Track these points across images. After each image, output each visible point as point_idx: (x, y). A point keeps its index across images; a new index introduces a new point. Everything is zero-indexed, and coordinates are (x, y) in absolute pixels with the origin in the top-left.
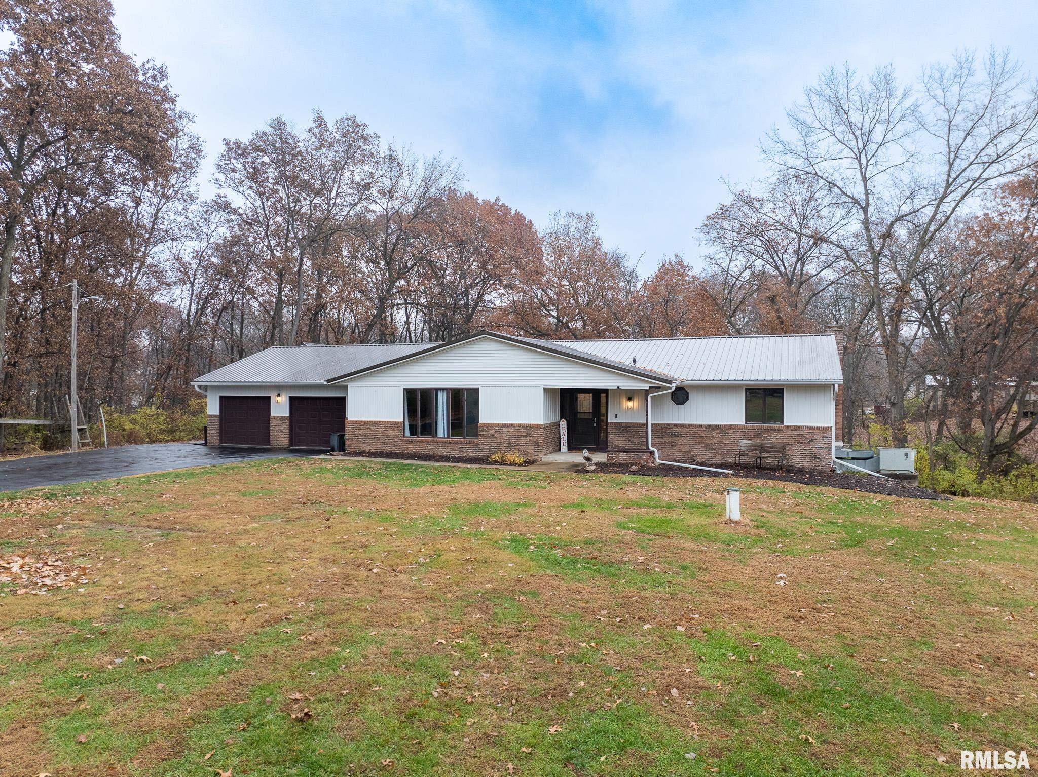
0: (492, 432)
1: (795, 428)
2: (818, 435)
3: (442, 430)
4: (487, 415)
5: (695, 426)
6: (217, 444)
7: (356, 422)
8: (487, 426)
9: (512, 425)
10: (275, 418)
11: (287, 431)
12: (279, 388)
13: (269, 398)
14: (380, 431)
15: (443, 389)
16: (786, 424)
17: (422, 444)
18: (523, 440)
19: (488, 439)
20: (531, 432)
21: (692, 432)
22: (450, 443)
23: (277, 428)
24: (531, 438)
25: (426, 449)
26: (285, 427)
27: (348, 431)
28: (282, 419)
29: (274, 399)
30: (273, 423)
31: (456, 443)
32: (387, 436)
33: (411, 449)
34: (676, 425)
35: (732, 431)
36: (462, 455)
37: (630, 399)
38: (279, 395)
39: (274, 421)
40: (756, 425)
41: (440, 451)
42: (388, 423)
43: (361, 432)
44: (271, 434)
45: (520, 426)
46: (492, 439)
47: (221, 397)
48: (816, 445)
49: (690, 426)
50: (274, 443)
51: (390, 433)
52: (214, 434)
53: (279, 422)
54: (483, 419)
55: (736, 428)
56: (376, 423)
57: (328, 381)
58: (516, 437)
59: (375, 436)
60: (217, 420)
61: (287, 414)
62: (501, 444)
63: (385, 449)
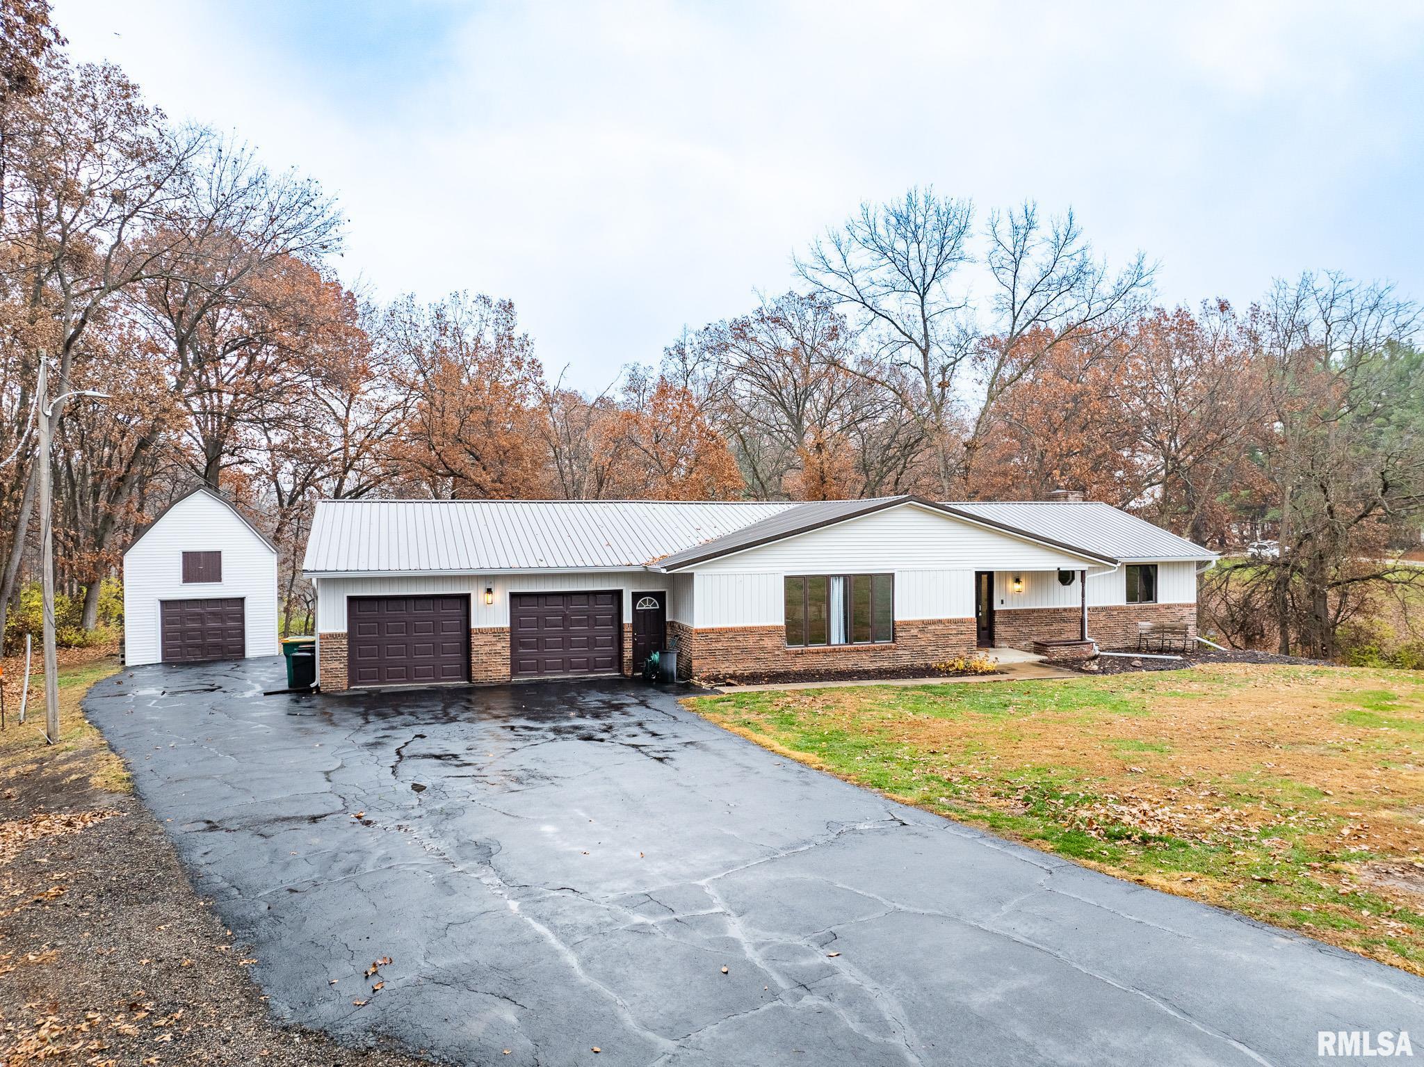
0: (914, 632)
1: (1169, 607)
2: (1184, 612)
3: (837, 634)
4: (905, 609)
6: (345, 687)
7: (712, 631)
8: (908, 625)
9: (940, 621)
10: (481, 632)
11: (507, 653)
12: (489, 580)
13: (466, 598)
14: (751, 642)
15: (839, 576)
16: (1160, 602)
17: (811, 657)
18: (954, 640)
19: (910, 643)
20: (963, 628)
22: (858, 651)
23: (487, 649)
24: (963, 637)
25: (823, 663)
26: (503, 647)
27: (698, 646)
28: (497, 632)
29: (478, 599)
30: (477, 641)
31: (868, 650)
32: (762, 649)
33: (799, 665)
35: (1115, 613)
36: (872, 667)
37: (1018, 581)
38: (489, 591)
39: (479, 636)
40: (1137, 605)
41: (842, 665)
42: (763, 628)
43: (719, 646)
44: (474, 659)
45: (950, 621)
46: (914, 641)
47: (351, 600)
50: (479, 675)
51: (768, 643)
52: (333, 671)
53: (490, 638)
54: (899, 616)
55: (1119, 609)
56: (744, 629)
59: (744, 650)
60: (345, 642)
61: (506, 624)
62: (926, 647)
63: (760, 667)
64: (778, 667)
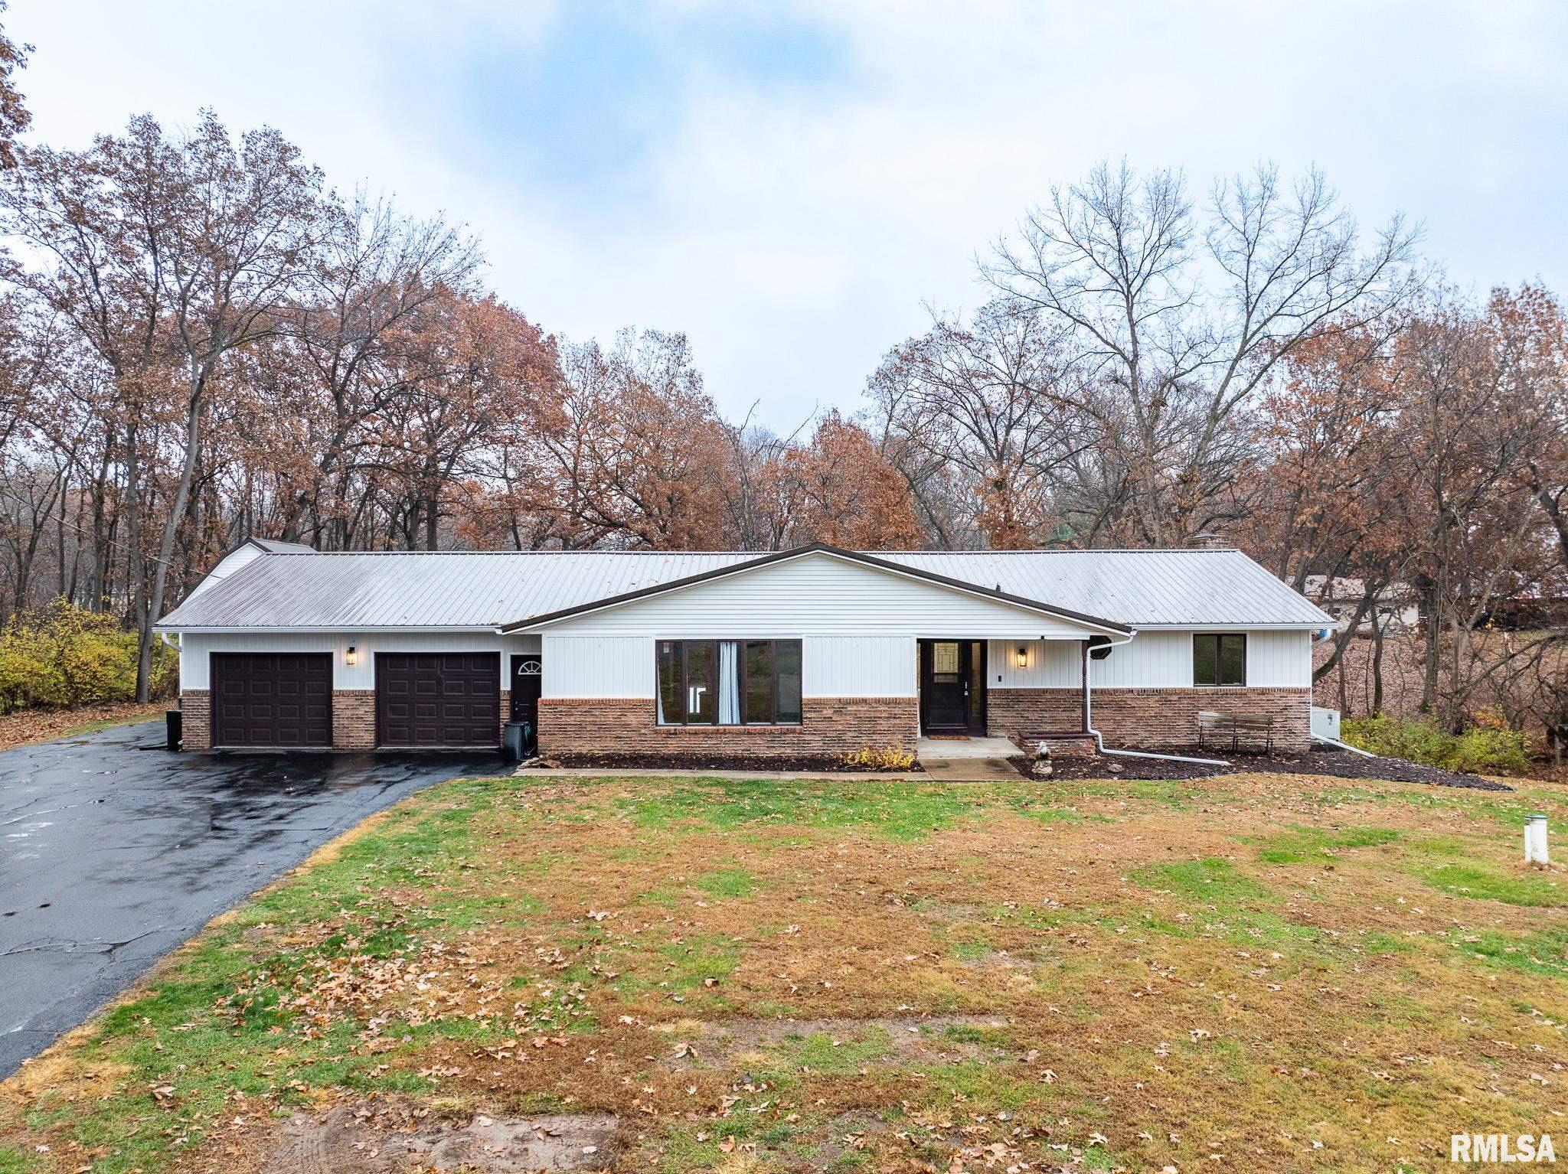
0: (828, 712)
1: (1263, 692)
2: (1293, 699)
3: (728, 710)
4: (817, 684)
5: (1123, 692)
6: (207, 746)
7: (562, 702)
8: (819, 704)
9: (864, 701)
10: (343, 694)
11: (371, 718)
12: (353, 639)
13: (328, 657)
14: (610, 718)
15: (731, 641)
16: (1249, 684)
17: (692, 739)
18: (884, 725)
19: (821, 726)
20: (897, 711)
21: (1113, 701)
22: (749, 733)
23: (349, 713)
24: (898, 721)
26: (367, 712)
27: (544, 718)
28: (360, 695)
29: (341, 658)
30: (338, 704)
31: (762, 734)
32: (625, 726)
33: (672, 747)
35: (1175, 698)
36: (771, 753)
37: (1022, 652)
38: (352, 650)
39: (341, 699)
40: (1210, 688)
41: (729, 749)
42: (626, 702)
43: (571, 720)
44: (335, 724)
45: (878, 701)
46: (826, 724)
47: (215, 657)
48: (1291, 714)
49: (1115, 691)
50: (341, 741)
51: (632, 719)
52: (197, 730)
53: (352, 701)
54: (809, 691)
55: (1182, 694)
56: (602, 702)
57: (505, 628)
58: (871, 720)
59: (601, 727)
60: (206, 699)
61: (370, 686)
62: (844, 732)
63: (622, 748)
64: (645, 749)
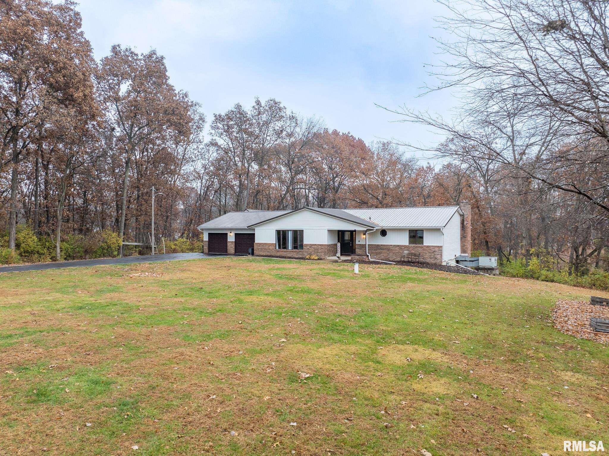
0: (308, 247)
1: (428, 247)
2: (437, 249)
3: (290, 247)
4: (307, 240)
5: (389, 245)
6: (208, 253)
7: (258, 243)
8: (307, 245)
9: (316, 245)
10: (229, 242)
11: (234, 247)
12: (231, 230)
13: (227, 234)
14: (267, 247)
15: (290, 230)
16: (424, 244)
17: (282, 252)
18: (320, 251)
19: (306, 250)
21: (387, 248)
23: (230, 246)
24: (322, 250)
25: (284, 254)
26: (233, 246)
27: (255, 247)
28: (232, 242)
29: (229, 234)
30: (228, 244)
31: (295, 252)
32: (270, 249)
33: (278, 254)
34: (382, 245)
35: (404, 247)
36: (297, 256)
37: (364, 234)
38: (231, 232)
40: (413, 245)
41: (289, 255)
42: (270, 244)
43: (260, 247)
44: (228, 248)
45: (319, 245)
46: (308, 250)
47: (209, 234)
48: (436, 253)
49: (387, 245)
50: (229, 252)
51: (271, 247)
52: (206, 248)
53: (230, 243)
54: (305, 242)
56: (265, 243)
57: (248, 227)
58: (317, 249)
59: (265, 249)
60: (207, 243)
61: (234, 240)
62: (312, 252)
63: (269, 254)
64: (273, 254)
